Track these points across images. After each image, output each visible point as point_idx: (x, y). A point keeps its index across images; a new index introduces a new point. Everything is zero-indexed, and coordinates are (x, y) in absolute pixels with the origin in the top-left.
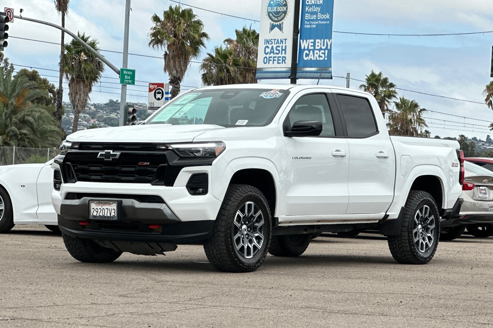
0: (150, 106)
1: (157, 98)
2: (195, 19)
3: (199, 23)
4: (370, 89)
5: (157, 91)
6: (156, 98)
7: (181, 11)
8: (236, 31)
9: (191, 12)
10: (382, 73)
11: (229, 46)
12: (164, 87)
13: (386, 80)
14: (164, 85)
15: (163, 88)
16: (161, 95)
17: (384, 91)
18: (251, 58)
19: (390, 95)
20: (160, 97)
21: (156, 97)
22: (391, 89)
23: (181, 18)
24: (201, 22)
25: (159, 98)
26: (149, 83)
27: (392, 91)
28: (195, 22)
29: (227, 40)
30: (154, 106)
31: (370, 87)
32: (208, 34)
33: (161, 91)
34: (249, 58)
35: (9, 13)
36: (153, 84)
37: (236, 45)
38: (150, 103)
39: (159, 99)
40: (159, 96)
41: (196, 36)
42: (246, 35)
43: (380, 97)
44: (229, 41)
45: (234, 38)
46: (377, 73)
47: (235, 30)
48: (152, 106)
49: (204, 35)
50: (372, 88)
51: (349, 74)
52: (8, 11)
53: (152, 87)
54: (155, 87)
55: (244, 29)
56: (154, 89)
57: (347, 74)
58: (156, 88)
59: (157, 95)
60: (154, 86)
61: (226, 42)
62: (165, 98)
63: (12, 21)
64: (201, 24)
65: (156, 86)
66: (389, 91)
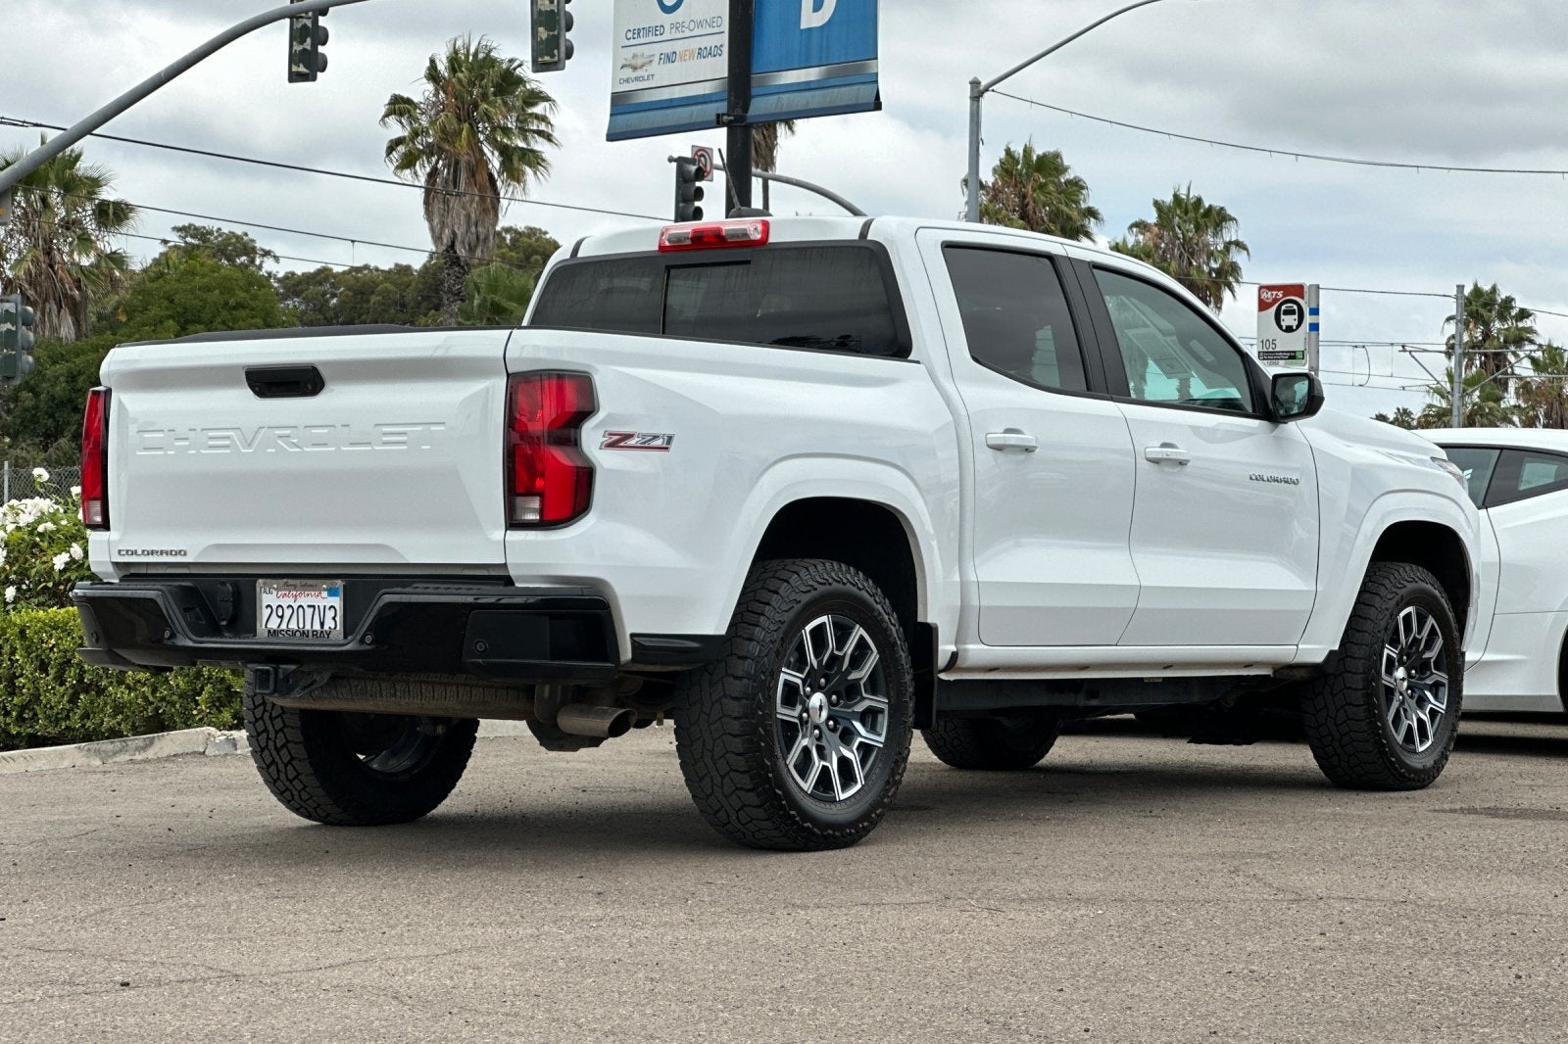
0: (1265, 350)
1: (1284, 328)
2: (1070, 175)
3: (1077, 185)
4: (1471, 326)
5: (1283, 308)
6: (1280, 327)
7: (1035, 158)
8: (1156, 203)
9: (1059, 160)
10: (1499, 287)
11: (1141, 237)
12: (1306, 296)
13: (1508, 302)
14: (1306, 289)
15: (1303, 298)
16: (1296, 317)
17: (1506, 329)
18: (1195, 264)
19: (1520, 339)
20: (1295, 324)
21: (1283, 323)
22: (1520, 325)
23: (1036, 174)
24: (1081, 183)
25: (1291, 327)
26: (1257, 286)
27: (1524, 329)
28: (1068, 182)
29: (1136, 225)
30: (1276, 350)
31: (1470, 322)
32: (1100, 211)
33: (1295, 307)
34: (1191, 264)
35: (703, 159)
36: (1271, 288)
37: (1157, 235)
38: (1262, 342)
39: (1289, 329)
40: (1289, 320)
41: (1075, 214)
42: (1181, 209)
43: (1495, 343)
44: (1141, 226)
45: (1152, 217)
46: (1487, 288)
47: (1152, 202)
48: (1271, 350)
49: (1091, 213)
50: (1475, 324)
51: (1463, 286)
52: (699, 153)
53: (1268, 296)
54: (1277, 295)
55: (1176, 196)
56: (1275, 300)
57: (1458, 286)
58: (1279, 300)
59: (1283, 317)
60: (1275, 293)
61: (1135, 230)
62: (1310, 324)
63: (709, 177)
64: (1083, 188)
65: (1280, 294)
66: (1517, 328)
